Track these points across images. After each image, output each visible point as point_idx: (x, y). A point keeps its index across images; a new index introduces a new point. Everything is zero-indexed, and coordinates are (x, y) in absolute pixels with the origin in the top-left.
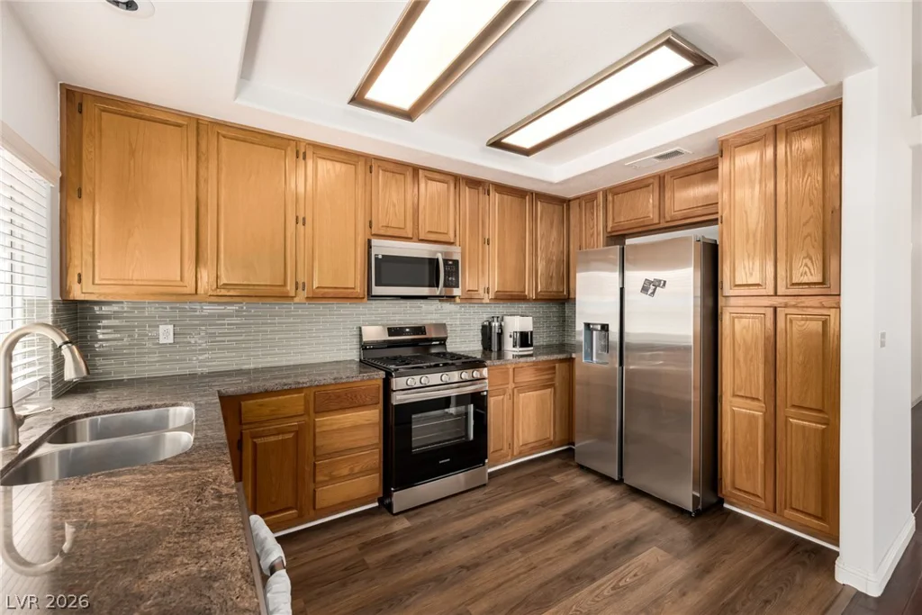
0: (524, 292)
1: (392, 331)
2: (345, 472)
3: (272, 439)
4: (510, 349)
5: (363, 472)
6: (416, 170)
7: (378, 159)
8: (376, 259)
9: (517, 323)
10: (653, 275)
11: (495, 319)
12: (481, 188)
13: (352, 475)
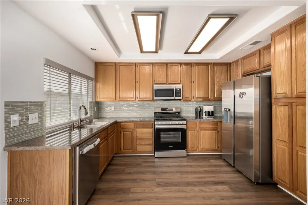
0: (209, 97)
1: (162, 109)
2: (144, 144)
3: (127, 132)
4: (205, 117)
5: (148, 145)
6: (167, 64)
7: (156, 63)
8: (155, 90)
9: (207, 108)
10: (242, 91)
11: (199, 107)
12: (190, 66)
13: (145, 145)
